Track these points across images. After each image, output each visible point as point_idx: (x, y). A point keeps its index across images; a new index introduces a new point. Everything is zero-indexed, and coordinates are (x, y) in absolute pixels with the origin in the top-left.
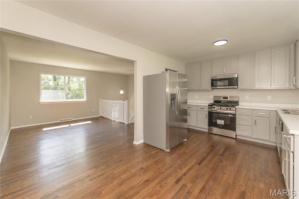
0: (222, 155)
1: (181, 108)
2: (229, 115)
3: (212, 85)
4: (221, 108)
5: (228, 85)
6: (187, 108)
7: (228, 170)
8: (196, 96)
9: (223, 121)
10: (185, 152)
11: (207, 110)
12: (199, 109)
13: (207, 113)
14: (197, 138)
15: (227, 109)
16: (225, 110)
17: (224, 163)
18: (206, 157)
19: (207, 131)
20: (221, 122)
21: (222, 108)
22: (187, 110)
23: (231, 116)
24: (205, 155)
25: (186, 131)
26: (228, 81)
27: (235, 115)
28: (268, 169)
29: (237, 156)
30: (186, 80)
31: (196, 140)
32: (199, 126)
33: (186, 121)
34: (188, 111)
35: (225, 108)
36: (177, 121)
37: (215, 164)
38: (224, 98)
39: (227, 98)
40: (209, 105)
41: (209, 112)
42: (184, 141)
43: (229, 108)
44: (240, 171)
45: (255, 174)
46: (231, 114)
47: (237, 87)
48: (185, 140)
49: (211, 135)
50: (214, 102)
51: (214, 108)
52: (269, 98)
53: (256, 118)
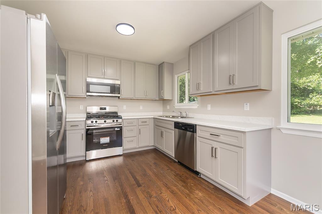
0: (139, 185)
4: (105, 121)
5: (109, 92)
7: (168, 200)
9: (109, 138)
13: (84, 132)
15: (113, 121)
16: (111, 123)
17: (154, 194)
18: (128, 202)
20: (105, 140)
21: (108, 121)
23: (117, 129)
24: (124, 200)
26: (109, 87)
29: (148, 174)
35: (111, 120)
38: (102, 109)
41: (86, 129)
43: (115, 120)
45: (181, 185)
46: (118, 127)
51: (96, 122)
52: (141, 108)
53: (140, 127)
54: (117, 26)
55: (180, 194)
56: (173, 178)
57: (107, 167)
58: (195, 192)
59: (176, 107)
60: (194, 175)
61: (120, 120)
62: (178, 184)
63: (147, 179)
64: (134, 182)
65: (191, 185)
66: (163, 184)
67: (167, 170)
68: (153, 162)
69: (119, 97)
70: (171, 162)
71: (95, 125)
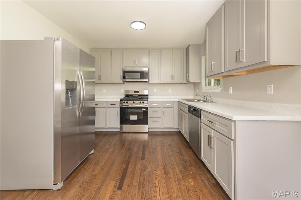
0: (143, 159)
1: (85, 107)
2: (143, 109)
3: (124, 78)
4: (134, 102)
5: (139, 78)
6: (95, 105)
7: (157, 178)
8: (105, 91)
9: (137, 116)
10: (94, 173)
11: (118, 105)
12: (109, 106)
13: (119, 109)
14: (108, 144)
15: (140, 102)
16: (138, 104)
17: (149, 169)
18: (126, 168)
19: (119, 130)
20: (134, 118)
21: (136, 102)
22: (94, 108)
23: (144, 110)
24: (124, 166)
25: (94, 135)
26: (140, 74)
27: (147, 108)
28: (184, 157)
29: (157, 152)
30: (93, 69)
31: (108, 147)
32: (109, 126)
33: (93, 123)
34: (96, 109)
35: (138, 102)
36: (78, 125)
37: (140, 175)
38: (136, 92)
39: (138, 92)
40: (121, 100)
41: (121, 108)
42: (90, 153)
43: (142, 102)
44: (167, 172)
45: (180, 170)
46: (144, 108)
47: (147, 80)
48: (92, 152)
49: (124, 135)
50: (125, 97)
51: (127, 102)
52: (170, 91)
53: (164, 109)
54: (131, 23)
55: (172, 177)
56: (177, 161)
57: (130, 140)
58: (188, 180)
59: (203, 91)
60: (201, 165)
61: (146, 102)
62: (177, 168)
63: (153, 156)
64: (141, 155)
65: (190, 173)
66: (164, 164)
67: (177, 153)
68: (169, 143)
69: (148, 82)
70: (186, 147)
71: (126, 105)
